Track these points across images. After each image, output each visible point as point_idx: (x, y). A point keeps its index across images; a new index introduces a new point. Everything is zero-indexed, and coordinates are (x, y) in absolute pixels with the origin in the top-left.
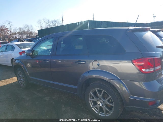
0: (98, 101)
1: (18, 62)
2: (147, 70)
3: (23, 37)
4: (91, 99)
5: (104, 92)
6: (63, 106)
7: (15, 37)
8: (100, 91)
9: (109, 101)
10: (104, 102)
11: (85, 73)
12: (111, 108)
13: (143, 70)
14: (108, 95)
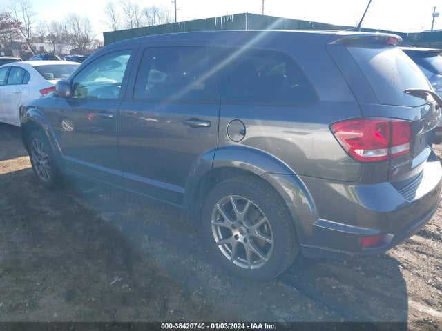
0: (234, 228)
1: (35, 116)
2: (371, 154)
3: (61, 50)
4: (217, 221)
5: (251, 206)
6: (146, 237)
7: (39, 50)
8: (241, 203)
9: (261, 229)
10: (249, 232)
11: (208, 153)
12: (265, 249)
13: (359, 152)
14: (261, 214)
